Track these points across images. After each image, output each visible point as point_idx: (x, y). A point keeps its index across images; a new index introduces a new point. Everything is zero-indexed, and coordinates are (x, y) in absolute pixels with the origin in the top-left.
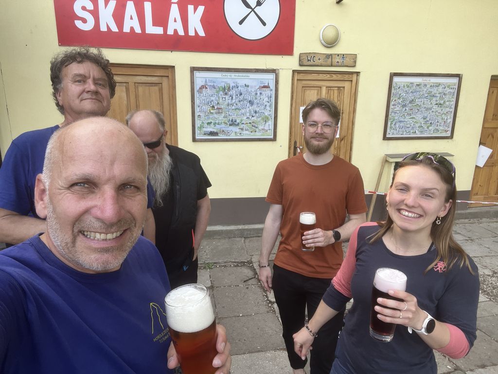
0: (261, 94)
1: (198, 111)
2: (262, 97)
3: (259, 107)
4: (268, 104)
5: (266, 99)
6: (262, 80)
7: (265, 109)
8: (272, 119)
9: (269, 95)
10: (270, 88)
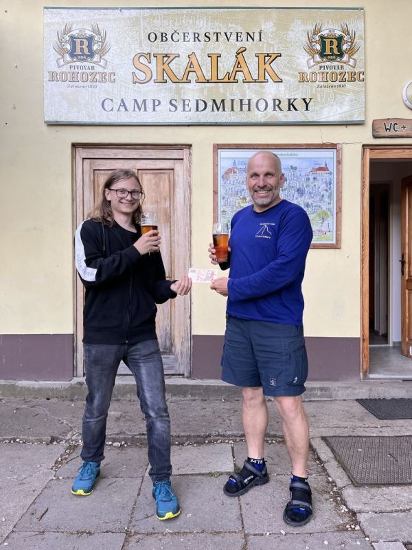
0: (314, 179)
1: (222, 204)
2: (316, 183)
3: (312, 198)
4: (326, 194)
5: (324, 186)
6: (316, 160)
7: (322, 200)
8: (332, 215)
9: (328, 181)
10: (328, 170)
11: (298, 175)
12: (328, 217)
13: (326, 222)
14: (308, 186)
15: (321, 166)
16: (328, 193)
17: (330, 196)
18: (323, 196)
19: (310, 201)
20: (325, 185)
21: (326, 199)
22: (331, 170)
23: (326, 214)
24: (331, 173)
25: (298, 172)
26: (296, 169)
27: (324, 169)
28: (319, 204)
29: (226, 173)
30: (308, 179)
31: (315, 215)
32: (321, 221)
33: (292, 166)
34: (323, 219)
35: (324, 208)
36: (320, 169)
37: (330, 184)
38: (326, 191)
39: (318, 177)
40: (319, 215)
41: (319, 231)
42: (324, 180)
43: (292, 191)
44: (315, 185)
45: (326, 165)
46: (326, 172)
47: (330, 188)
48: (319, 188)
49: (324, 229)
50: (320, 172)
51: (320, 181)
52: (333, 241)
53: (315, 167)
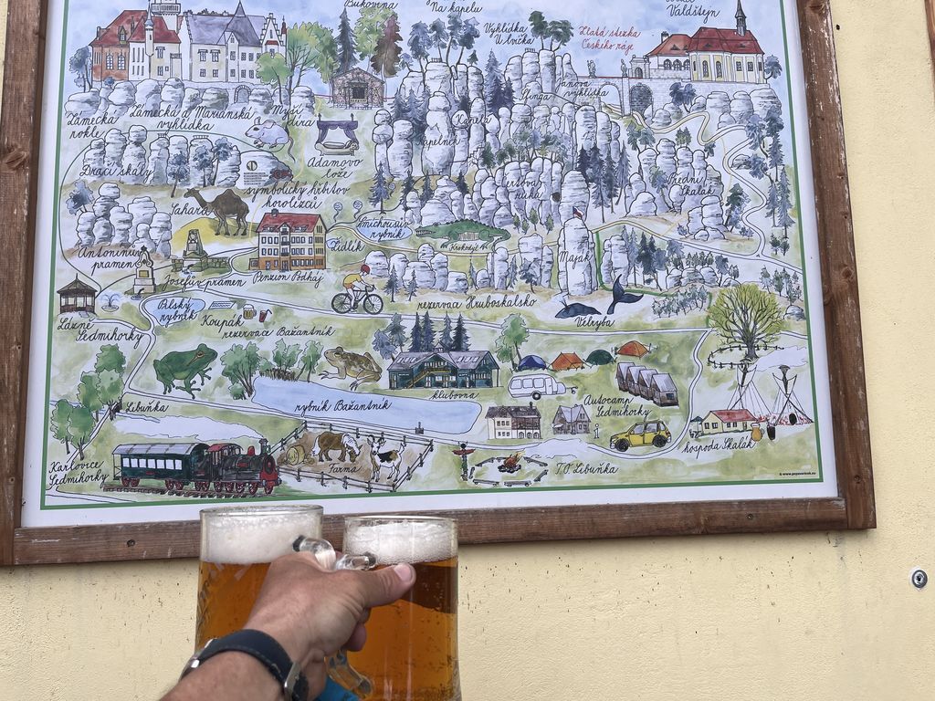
0: (680, 95)
1: (69, 239)
2: (693, 125)
3: (674, 209)
4: (756, 187)
5: (734, 142)
7: (732, 222)
8: (803, 315)
9: (760, 112)
10: (756, 49)
11: (583, 71)
12: (779, 326)
13: (767, 362)
14: (641, 137)
15: (713, 23)
16: (763, 184)
17: (778, 201)
18: (736, 198)
19: (663, 231)
20: (740, 135)
21: (756, 217)
22: (771, 46)
23: (765, 310)
24: (773, 68)
25: (575, 56)
26: (562, 32)
27: (738, 41)
28: (716, 247)
29: (105, 38)
30: (642, 98)
31: (697, 313)
32: (738, 355)
33: (537, 18)
34: (749, 339)
36: (710, 40)
37: (775, 127)
38: (756, 167)
39: (700, 89)
40: (720, 318)
41: (729, 416)
42: (738, 107)
43: (545, 166)
44: (684, 136)
45: (741, 18)
46: (745, 58)
47: (775, 151)
48: (710, 149)
49: (762, 401)
50: (711, 57)
51: (716, 113)
52: (821, 480)
53: (677, 30)
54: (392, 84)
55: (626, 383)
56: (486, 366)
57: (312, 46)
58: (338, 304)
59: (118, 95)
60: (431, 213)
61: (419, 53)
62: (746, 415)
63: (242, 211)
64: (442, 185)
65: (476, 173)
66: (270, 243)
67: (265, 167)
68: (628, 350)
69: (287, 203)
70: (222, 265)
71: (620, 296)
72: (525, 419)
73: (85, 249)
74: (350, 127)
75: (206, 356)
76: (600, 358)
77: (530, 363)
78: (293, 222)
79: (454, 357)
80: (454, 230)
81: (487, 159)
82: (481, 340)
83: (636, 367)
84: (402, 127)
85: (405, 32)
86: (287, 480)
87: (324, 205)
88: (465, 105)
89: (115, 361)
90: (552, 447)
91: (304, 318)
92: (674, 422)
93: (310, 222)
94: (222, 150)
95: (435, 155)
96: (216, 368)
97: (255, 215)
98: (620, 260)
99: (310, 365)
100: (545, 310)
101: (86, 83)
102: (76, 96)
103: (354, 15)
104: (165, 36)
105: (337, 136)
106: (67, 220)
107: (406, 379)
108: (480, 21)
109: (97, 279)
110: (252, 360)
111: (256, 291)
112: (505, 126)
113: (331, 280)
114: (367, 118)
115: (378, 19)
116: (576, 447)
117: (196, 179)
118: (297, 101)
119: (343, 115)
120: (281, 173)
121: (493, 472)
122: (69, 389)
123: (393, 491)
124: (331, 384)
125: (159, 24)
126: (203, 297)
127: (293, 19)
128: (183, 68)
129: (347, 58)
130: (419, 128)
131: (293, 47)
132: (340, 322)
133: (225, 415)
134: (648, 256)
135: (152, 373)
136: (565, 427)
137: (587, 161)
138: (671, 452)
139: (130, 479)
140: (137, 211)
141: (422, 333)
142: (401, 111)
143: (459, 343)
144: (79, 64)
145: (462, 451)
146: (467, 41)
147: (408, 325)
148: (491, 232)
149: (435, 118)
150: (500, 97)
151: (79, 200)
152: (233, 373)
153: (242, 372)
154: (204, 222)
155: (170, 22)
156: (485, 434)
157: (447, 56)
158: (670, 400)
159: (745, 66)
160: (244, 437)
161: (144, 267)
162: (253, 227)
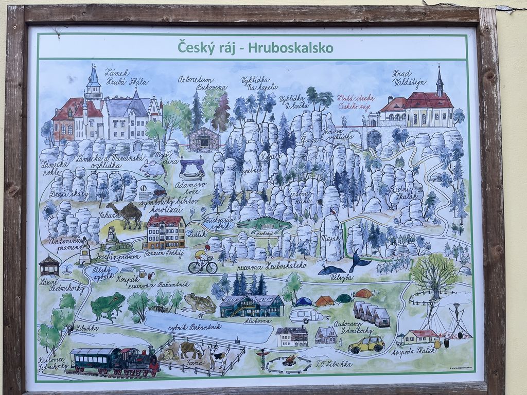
1: (44, 234)
3: (391, 208)
6: (403, 68)
7: (427, 215)
8: (470, 273)
9: (449, 145)
10: (449, 105)
11: (338, 123)
12: (454, 280)
13: (446, 301)
14: (373, 164)
15: (422, 89)
16: (449, 191)
17: (457, 202)
19: (385, 222)
20: (436, 160)
21: (444, 212)
22: (458, 103)
23: (446, 269)
24: (460, 116)
25: (334, 114)
26: (327, 99)
27: (437, 100)
28: (418, 231)
29: (60, 115)
30: (375, 139)
31: (404, 272)
32: (428, 297)
33: (311, 91)
34: (435, 287)
35: (438, 247)
36: (419, 100)
37: (458, 154)
38: (445, 181)
39: (412, 132)
40: (418, 274)
41: (421, 333)
42: (435, 142)
43: (314, 184)
44: (400, 162)
45: (440, 85)
46: (441, 111)
47: (458, 172)
48: (416, 170)
49: (442, 324)
50: (419, 111)
51: (420, 147)
52: (475, 371)
53: (399, 95)
54: (224, 136)
55: (359, 314)
56: (277, 304)
57: (177, 115)
58: (192, 268)
59: (69, 150)
60: (246, 213)
61: (240, 116)
62: (432, 333)
63: (138, 215)
64: (253, 197)
65: (272, 189)
66: (154, 234)
67: (151, 189)
68: (361, 294)
69: (163, 209)
70: (127, 246)
71: (357, 261)
72: (299, 335)
73: (53, 240)
74: (199, 163)
75: (119, 299)
76: (344, 299)
77: (303, 302)
78: (167, 221)
79: (258, 299)
80: (260, 223)
81: (279, 180)
82: (274, 288)
83: (365, 304)
84: (230, 162)
85: (232, 104)
86: (164, 369)
87: (184, 211)
88: (267, 148)
89: (70, 303)
90: (314, 351)
91: (173, 277)
92: (387, 336)
93: (176, 220)
94: (127, 180)
95: (248, 179)
96: (125, 306)
97: (145, 218)
98: (358, 240)
99: (176, 304)
100: (312, 270)
101: (51, 143)
102: (46, 151)
103: (202, 95)
104: (95, 113)
105: (192, 169)
106: (43, 223)
107: (230, 311)
108: (277, 94)
109: (60, 256)
110: (144, 301)
111: (146, 261)
112: (290, 160)
113: (188, 254)
114: (209, 158)
115: (216, 96)
116: (328, 351)
117: (112, 196)
118: (169, 148)
119: (195, 156)
120: (160, 192)
121: (279, 366)
122: (46, 318)
123: (223, 376)
124: (188, 315)
125: (91, 105)
126: (117, 266)
127: (167, 99)
128: (104, 132)
129: (197, 122)
130: (240, 162)
131: (166, 116)
132: (194, 279)
133: (130, 332)
134: (375, 237)
135: (90, 309)
136: (322, 339)
137: (338, 179)
138: (385, 355)
139: (79, 367)
140: (81, 217)
141: (240, 285)
142: (229, 153)
143: (261, 290)
144: (46, 131)
145: (262, 353)
146: (269, 108)
147: (232, 280)
148: (281, 224)
149: (249, 157)
150: (288, 142)
151: (49, 211)
152: (134, 309)
153: (139, 308)
154: (117, 222)
155: (97, 104)
156: (275, 343)
157: (257, 117)
158: (386, 324)
159: (441, 116)
160: (140, 345)
161: (85, 249)
162: (144, 224)
